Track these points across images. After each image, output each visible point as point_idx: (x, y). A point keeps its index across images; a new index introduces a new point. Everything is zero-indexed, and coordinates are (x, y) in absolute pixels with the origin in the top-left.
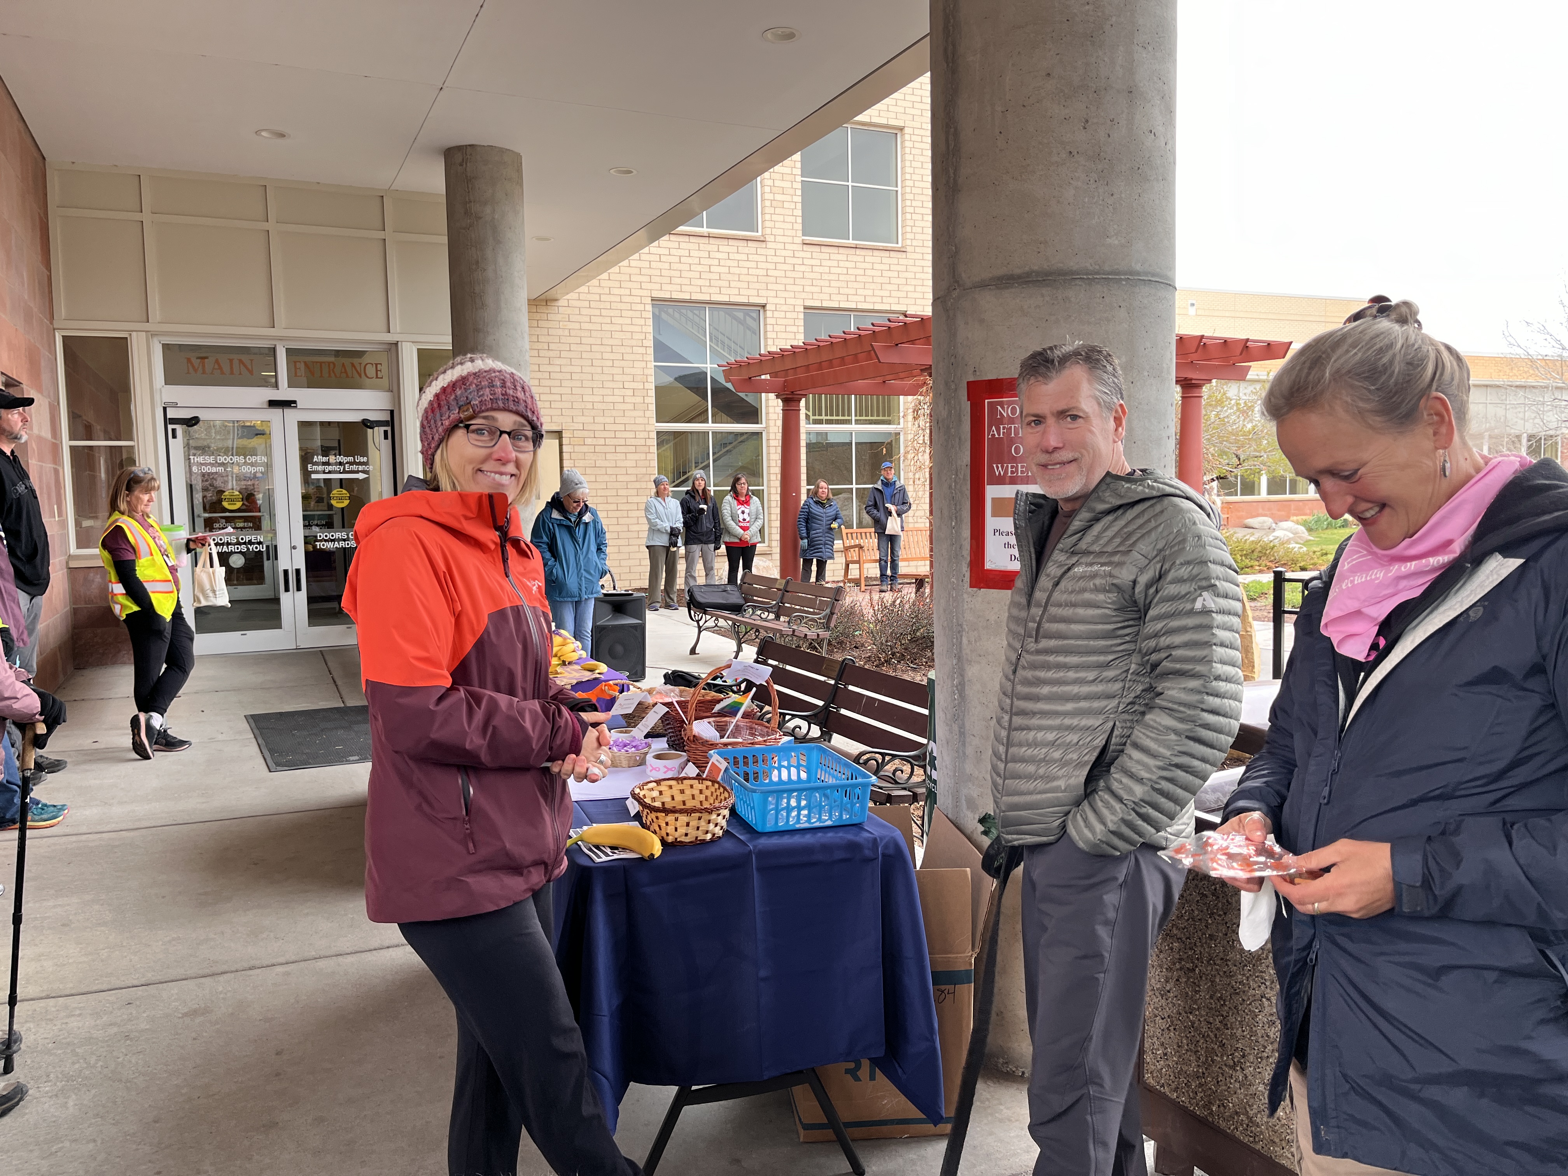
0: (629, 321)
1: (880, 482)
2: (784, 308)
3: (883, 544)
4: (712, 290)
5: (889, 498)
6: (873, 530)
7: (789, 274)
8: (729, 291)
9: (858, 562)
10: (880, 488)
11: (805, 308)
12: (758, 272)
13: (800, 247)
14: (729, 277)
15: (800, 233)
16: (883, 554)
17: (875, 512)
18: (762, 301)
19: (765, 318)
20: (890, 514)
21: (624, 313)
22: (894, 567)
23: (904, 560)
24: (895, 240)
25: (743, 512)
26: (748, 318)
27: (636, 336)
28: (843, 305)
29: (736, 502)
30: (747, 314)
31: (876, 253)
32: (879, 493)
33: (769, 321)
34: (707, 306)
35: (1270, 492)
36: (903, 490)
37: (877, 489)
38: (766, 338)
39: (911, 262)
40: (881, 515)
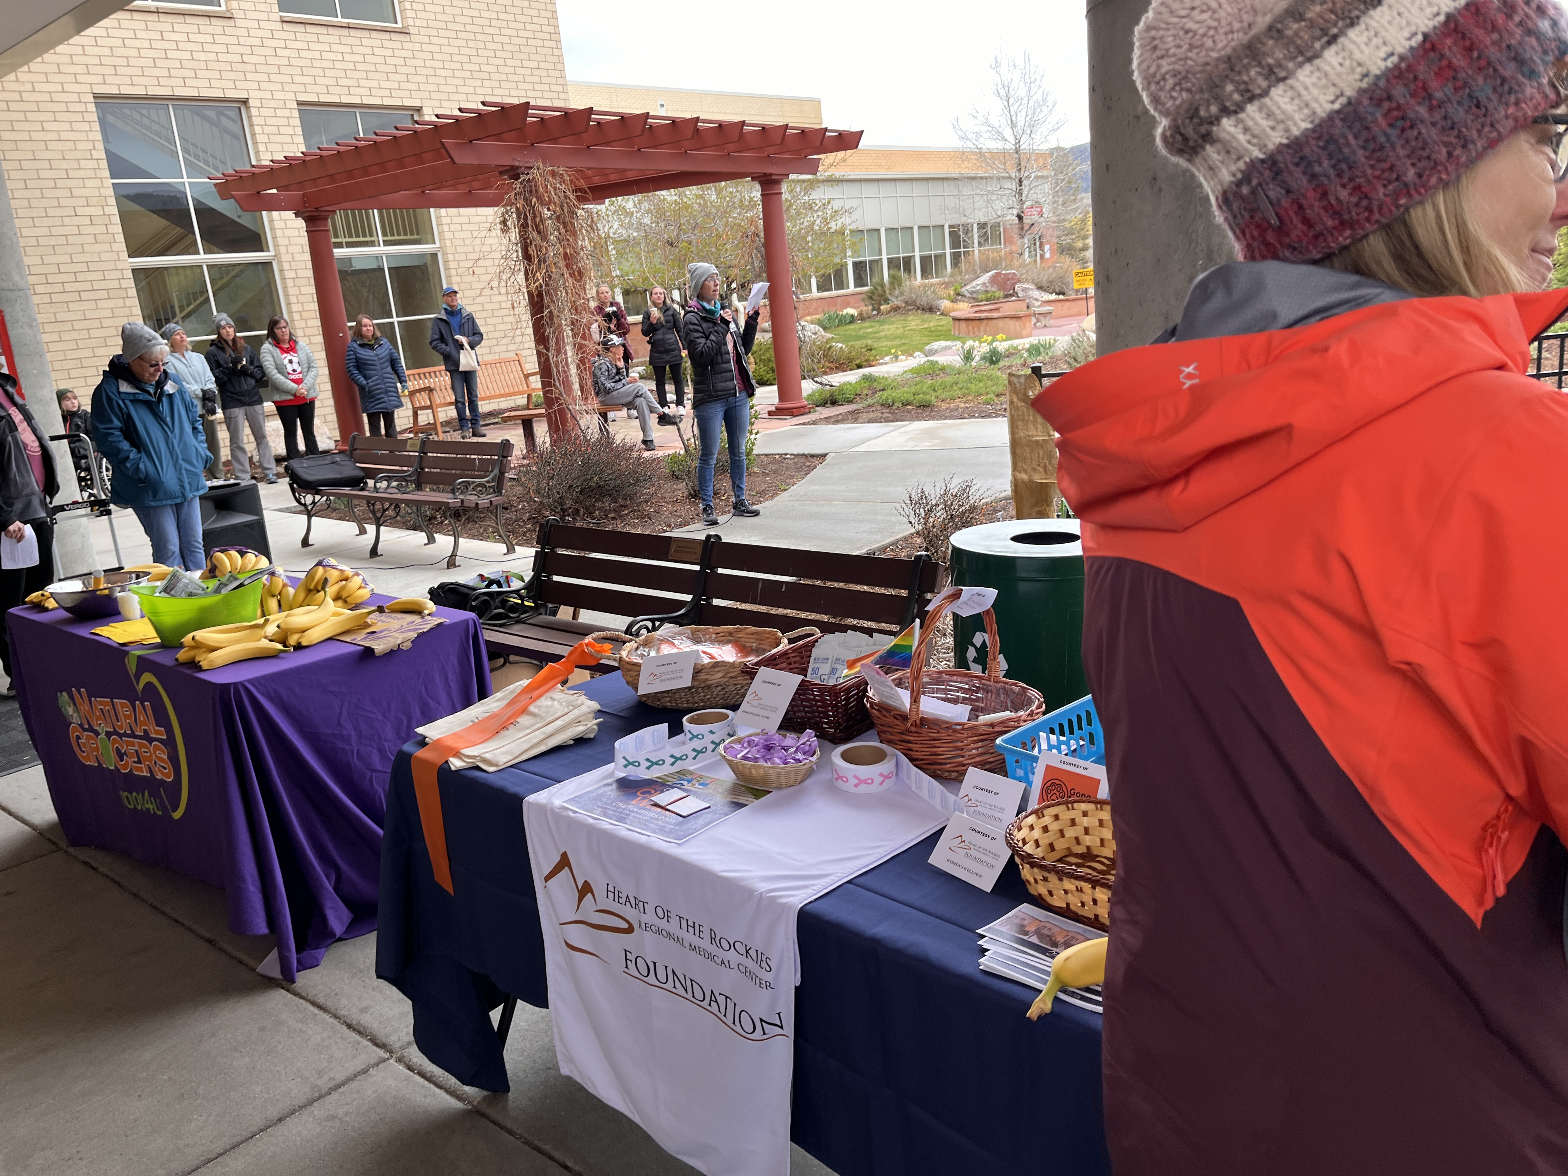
0: (67, 126)
1: (443, 312)
2: (272, 104)
3: (458, 385)
4: (173, 82)
5: (457, 329)
6: (443, 367)
7: (271, 60)
8: (196, 83)
9: (430, 407)
10: (445, 318)
11: (299, 103)
12: (230, 58)
13: (279, 26)
14: (194, 65)
15: (276, 8)
16: (459, 395)
17: (443, 346)
18: (243, 95)
19: (250, 117)
20: (461, 346)
21: (59, 116)
22: (473, 407)
23: (484, 399)
24: (392, 19)
25: (291, 362)
26: (223, 118)
27: (80, 146)
28: (346, 100)
29: (278, 350)
30: (220, 113)
31: (374, 34)
32: (444, 324)
33: (255, 120)
34: (170, 103)
35: (855, 287)
36: (471, 319)
37: (441, 319)
38: (255, 143)
39: (417, 47)
40: (450, 349)
